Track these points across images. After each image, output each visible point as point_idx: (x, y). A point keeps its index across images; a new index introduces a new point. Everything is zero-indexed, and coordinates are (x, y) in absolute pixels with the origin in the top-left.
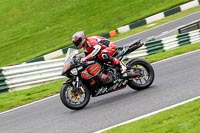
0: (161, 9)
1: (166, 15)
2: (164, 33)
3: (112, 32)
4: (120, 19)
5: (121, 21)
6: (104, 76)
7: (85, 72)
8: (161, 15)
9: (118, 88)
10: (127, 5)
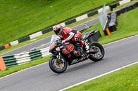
0: (40, 29)
1: (43, 33)
2: (42, 45)
3: (6, 45)
4: (12, 36)
5: (12, 38)
6: (76, 52)
7: (65, 49)
8: (40, 33)
9: (84, 60)
10: (16, 27)
